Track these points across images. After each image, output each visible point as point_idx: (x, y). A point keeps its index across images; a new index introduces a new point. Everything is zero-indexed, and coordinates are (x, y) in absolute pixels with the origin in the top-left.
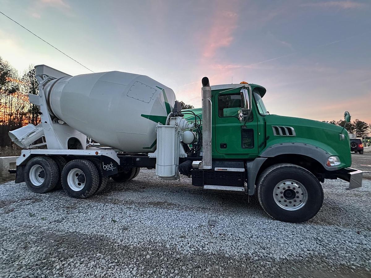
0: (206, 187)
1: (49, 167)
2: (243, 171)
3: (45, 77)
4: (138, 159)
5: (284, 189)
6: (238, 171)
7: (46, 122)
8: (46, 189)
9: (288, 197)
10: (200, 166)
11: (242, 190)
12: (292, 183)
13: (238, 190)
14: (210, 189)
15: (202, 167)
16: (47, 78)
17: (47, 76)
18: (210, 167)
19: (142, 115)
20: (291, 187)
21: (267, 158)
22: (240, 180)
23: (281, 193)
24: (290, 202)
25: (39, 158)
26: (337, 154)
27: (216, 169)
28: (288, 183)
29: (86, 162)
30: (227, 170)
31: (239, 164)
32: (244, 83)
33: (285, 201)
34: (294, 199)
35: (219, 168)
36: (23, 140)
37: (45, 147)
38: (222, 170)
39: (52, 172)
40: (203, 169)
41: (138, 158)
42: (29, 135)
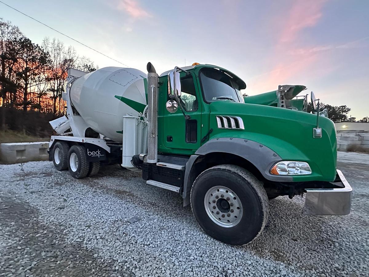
2: (179, 169)
3: (71, 77)
5: (217, 197)
9: (223, 209)
10: (145, 159)
11: (177, 191)
12: (227, 192)
16: (73, 78)
17: (73, 77)
19: (116, 97)
20: (224, 197)
21: (198, 156)
22: (180, 179)
23: (214, 202)
24: (223, 216)
26: (307, 159)
29: (79, 148)
30: (166, 166)
32: (196, 64)
36: (57, 129)
37: (72, 135)
38: (163, 165)
39: (64, 155)
42: (61, 125)
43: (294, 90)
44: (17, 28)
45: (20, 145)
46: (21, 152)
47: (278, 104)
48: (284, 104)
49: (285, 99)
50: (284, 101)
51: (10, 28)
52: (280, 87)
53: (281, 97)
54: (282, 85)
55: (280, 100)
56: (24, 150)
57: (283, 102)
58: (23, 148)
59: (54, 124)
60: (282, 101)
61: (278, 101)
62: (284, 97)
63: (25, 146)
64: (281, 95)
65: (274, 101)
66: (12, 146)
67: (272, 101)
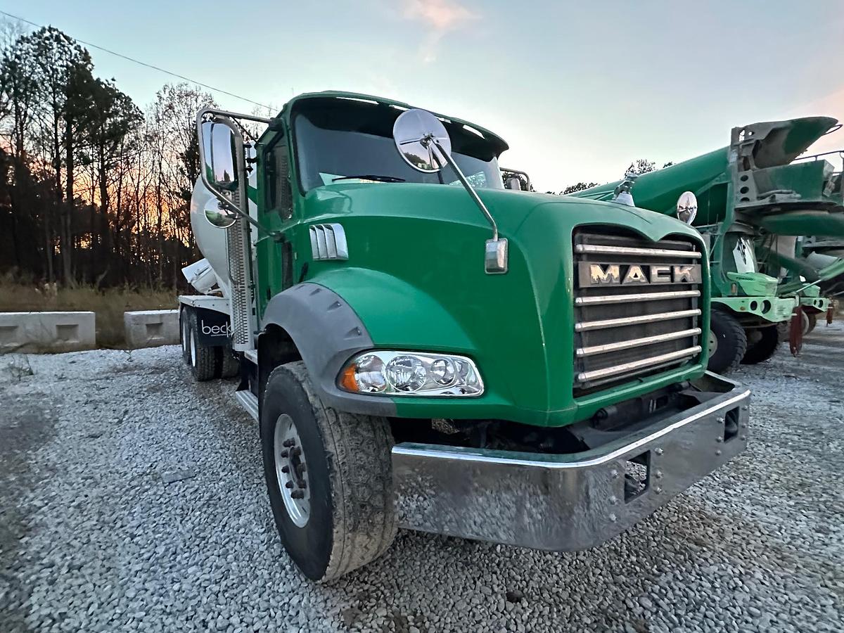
20: (295, 445)
23: (284, 455)
42: (199, 274)
43: (790, 134)
44: (211, 96)
45: (152, 315)
46: (155, 327)
47: (729, 185)
48: (750, 184)
49: (755, 167)
50: (749, 173)
51: (200, 99)
52: (736, 132)
53: (742, 161)
54: (742, 126)
55: (736, 171)
56: (161, 324)
57: (745, 179)
58: (157, 321)
59: (189, 272)
60: (743, 174)
61: (728, 176)
62: (752, 162)
63: (161, 316)
64: (739, 158)
65: (717, 179)
66: (138, 316)
67: (713, 178)
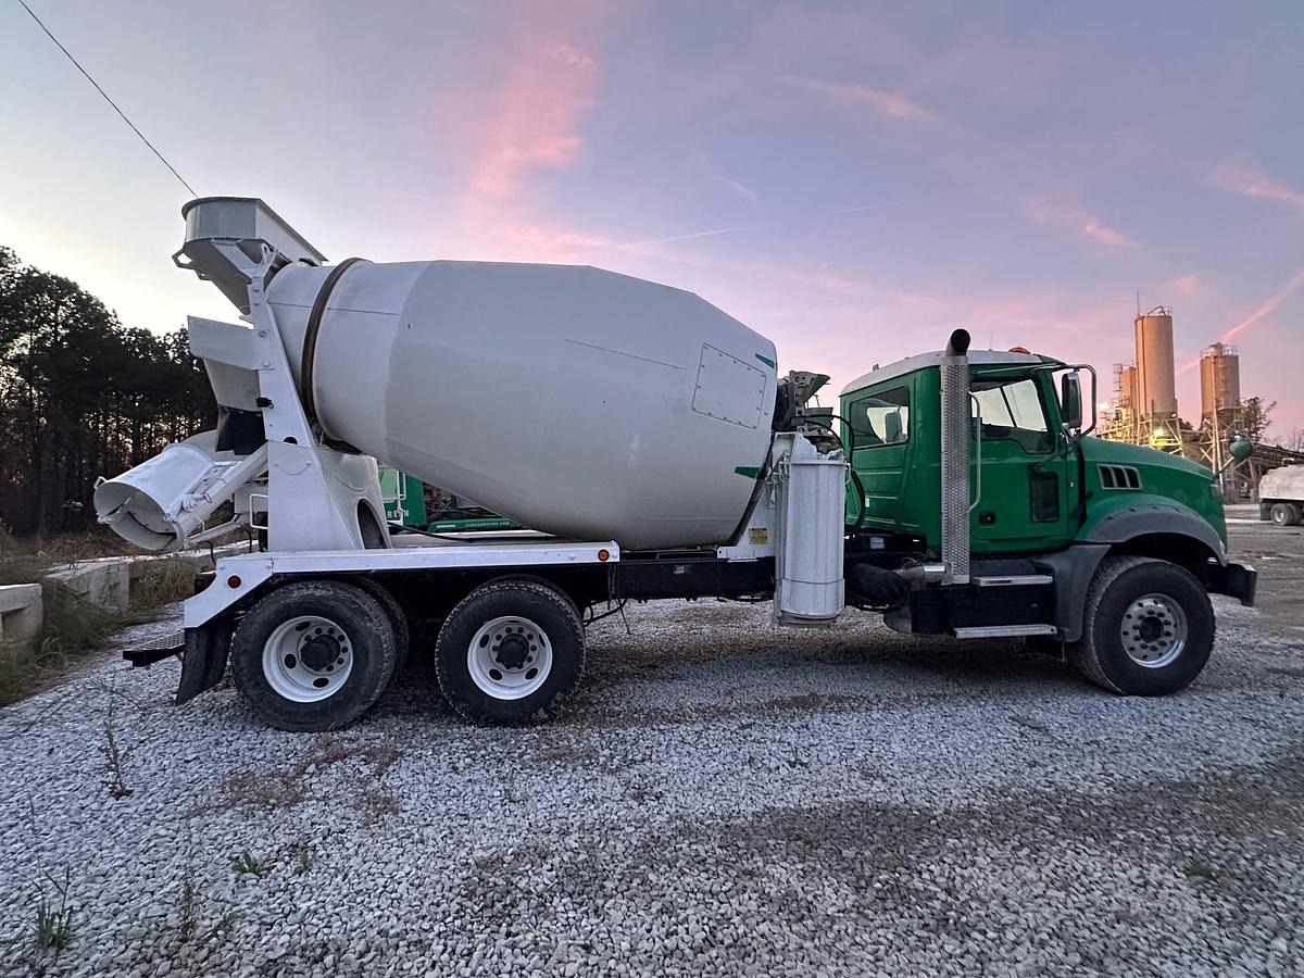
0: (963, 633)
1: (371, 621)
4: (680, 570)
6: (1038, 582)
7: (291, 440)
8: (358, 709)
13: (1043, 632)
14: (971, 636)
15: (950, 578)
18: (965, 579)
25: (316, 588)
27: (984, 581)
28: (1148, 603)
31: (1022, 565)
33: (1144, 647)
34: (1161, 639)
35: (992, 579)
40: (949, 586)
41: (680, 565)
